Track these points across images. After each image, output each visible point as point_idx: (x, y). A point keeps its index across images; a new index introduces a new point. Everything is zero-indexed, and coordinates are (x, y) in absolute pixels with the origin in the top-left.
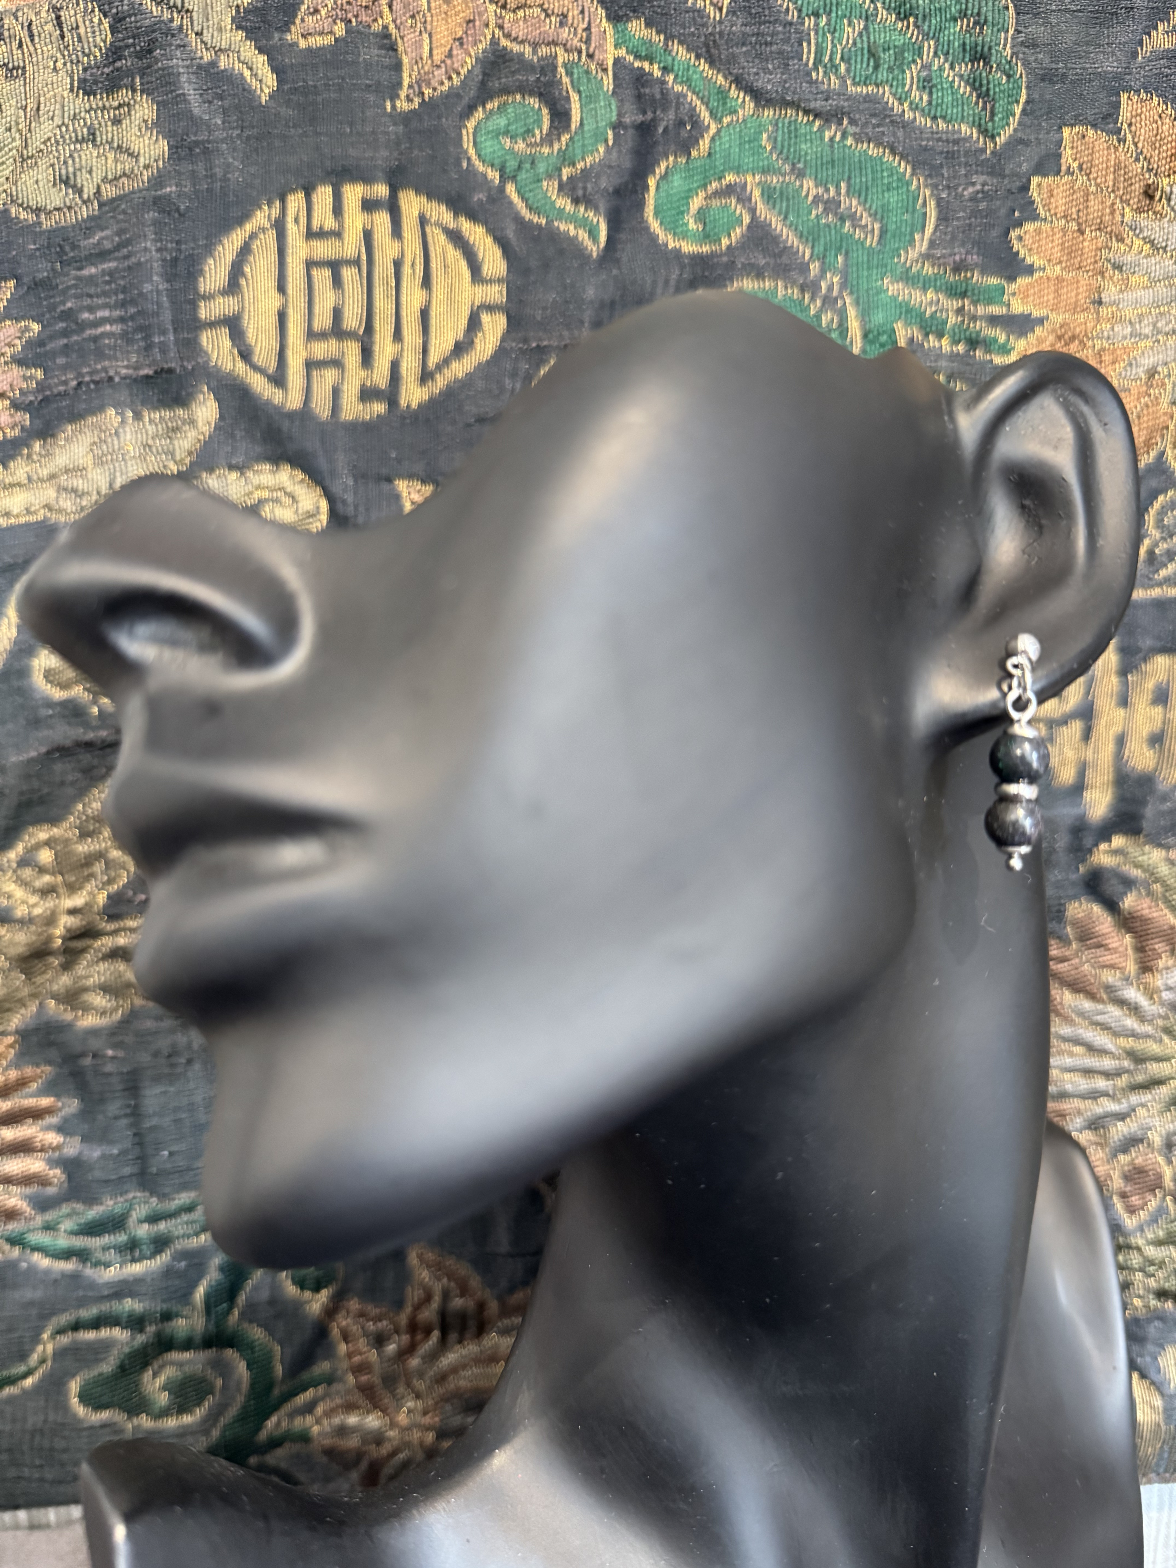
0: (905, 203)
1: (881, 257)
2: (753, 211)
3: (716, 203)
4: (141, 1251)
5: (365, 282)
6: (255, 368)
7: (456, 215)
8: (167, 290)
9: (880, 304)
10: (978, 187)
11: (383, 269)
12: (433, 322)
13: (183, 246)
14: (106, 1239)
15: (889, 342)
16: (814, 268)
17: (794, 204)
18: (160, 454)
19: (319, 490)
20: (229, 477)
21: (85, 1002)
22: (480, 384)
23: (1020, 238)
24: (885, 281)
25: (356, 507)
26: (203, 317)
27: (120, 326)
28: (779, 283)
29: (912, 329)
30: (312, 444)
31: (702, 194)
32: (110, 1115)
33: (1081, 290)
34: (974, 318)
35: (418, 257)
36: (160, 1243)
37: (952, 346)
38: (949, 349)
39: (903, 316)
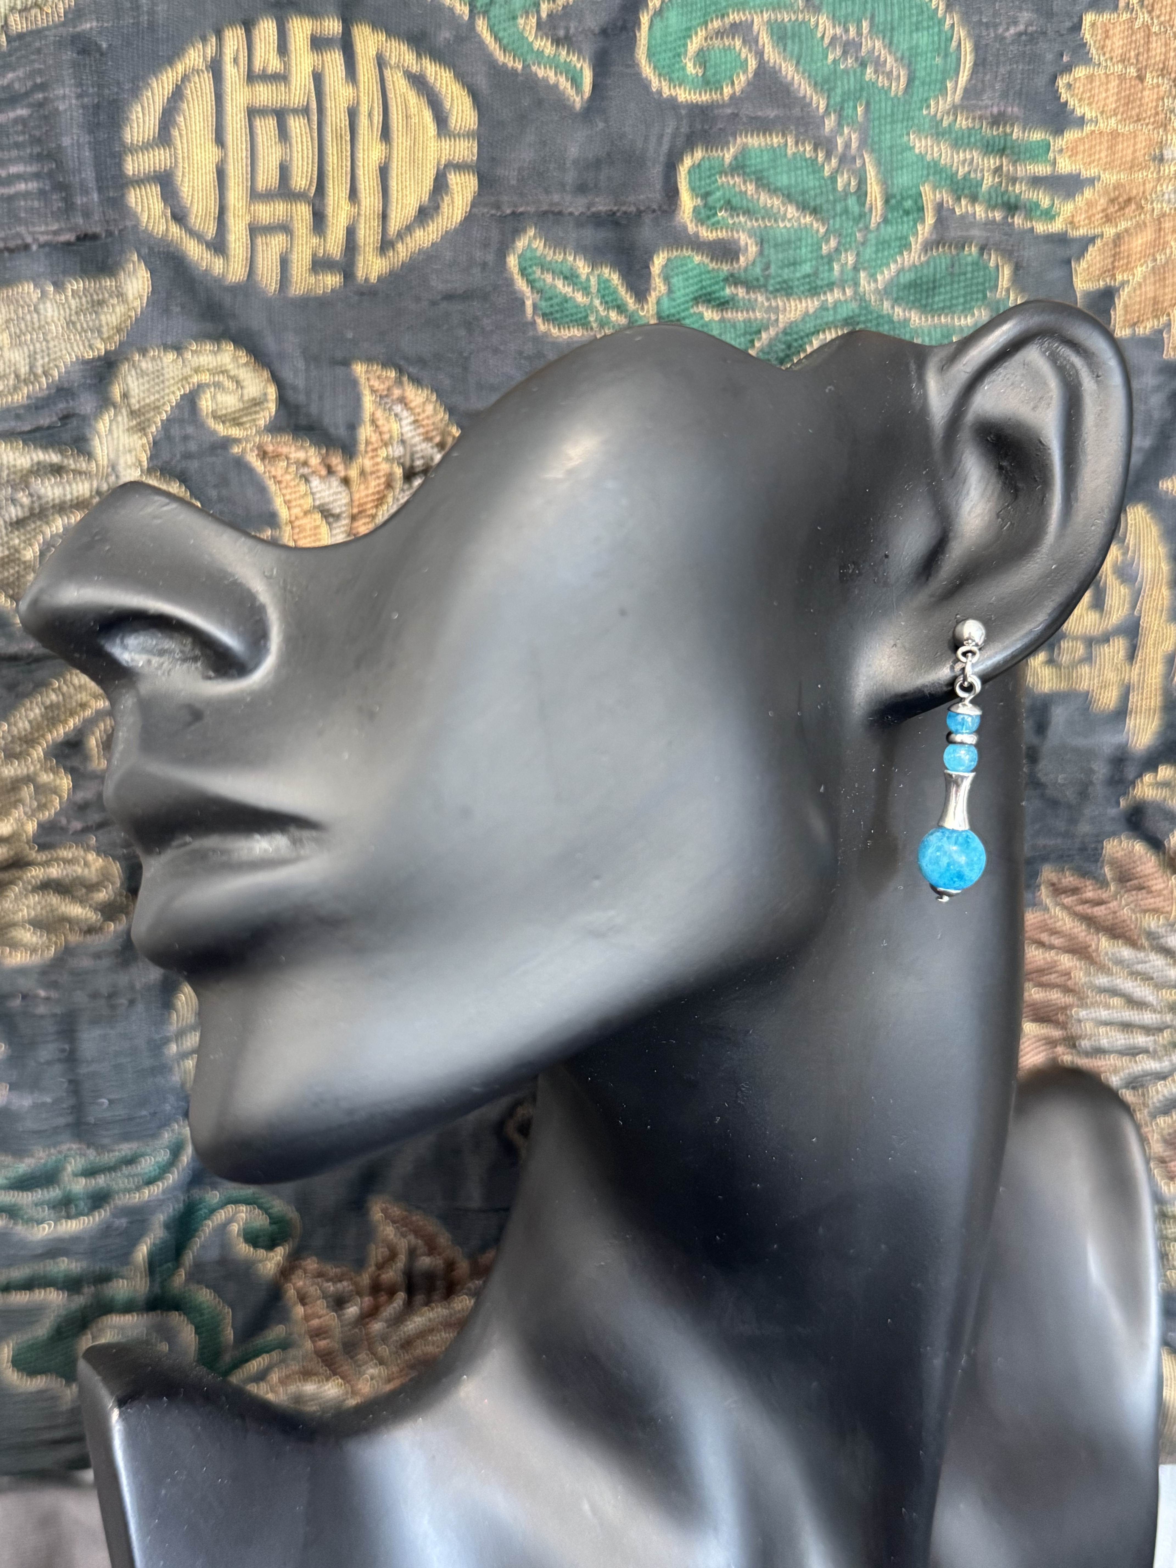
0: (936, 46)
1: (907, 107)
2: (760, 54)
3: (717, 43)
4: (76, 1206)
5: (316, 135)
6: (193, 233)
7: (419, 56)
8: (89, 143)
9: (905, 163)
10: (1021, 28)
11: (337, 117)
12: (393, 184)
13: (107, 91)
14: (39, 1195)
15: (915, 208)
16: (830, 123)
17: (807, 48)
18: (86, 332)
19: (266, 374)
20: (165, 360)
21: (12, 938)
22: (448, 255)
23: (1069, 86)
24: (912, 137)
25: (308, 393)
26: (131, 173)
27: (35, 185)
28: (789, 140)
29: (941, 192)
30: (256, 321)
31: (702, 33)
32: (42, 1060)
33: (1138, 146)
34: (1014, 180)
35: (376, 105)
36: (99, 1199)
37: (986, 212)
38: (983, 216)
39: (931, 178)
